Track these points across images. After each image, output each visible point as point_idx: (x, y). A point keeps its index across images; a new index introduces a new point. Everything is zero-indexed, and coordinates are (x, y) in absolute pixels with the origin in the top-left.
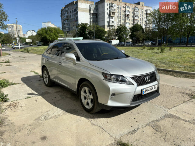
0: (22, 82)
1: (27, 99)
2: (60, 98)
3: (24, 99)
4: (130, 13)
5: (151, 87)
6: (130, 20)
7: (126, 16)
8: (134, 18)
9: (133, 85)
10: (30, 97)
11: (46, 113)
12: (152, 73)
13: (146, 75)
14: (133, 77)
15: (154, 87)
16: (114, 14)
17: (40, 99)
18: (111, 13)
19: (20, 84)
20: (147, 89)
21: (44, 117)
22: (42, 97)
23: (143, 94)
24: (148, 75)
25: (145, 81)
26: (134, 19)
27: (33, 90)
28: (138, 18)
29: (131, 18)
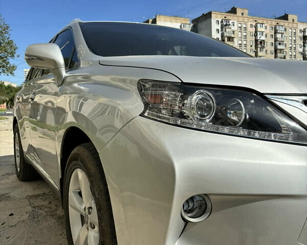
8: (276, 47)
18: (226, 38)
26: (276, 50)
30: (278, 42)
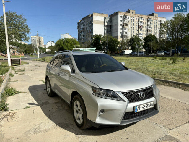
0: (28, 91)
1: (26, 109)
2: (57, 109)
3: (23, 109)
4: (143, 23)
5: (146, 105)
6: (143, 30)
7: (140, 27)
8: (147, 28)
9: (124, 101)
10: (29, 107)
11: (38, 126)
12: (148, 88)
13: (140, 91)
14: (125, 93)
15: (149, 104)
16: (128, 26)
17: (38, 109)
18: (125, 25)
19: (26, 92)
20: (140, 106)
21: (34, 130)
22: (41, 107)
23: (135, 112)
24: (143, 90)
25: (139, 98)
26: (147, 30)
27: (35, 99)
28: (152, 28)
29: (144, 29)
30: (148, 27)
